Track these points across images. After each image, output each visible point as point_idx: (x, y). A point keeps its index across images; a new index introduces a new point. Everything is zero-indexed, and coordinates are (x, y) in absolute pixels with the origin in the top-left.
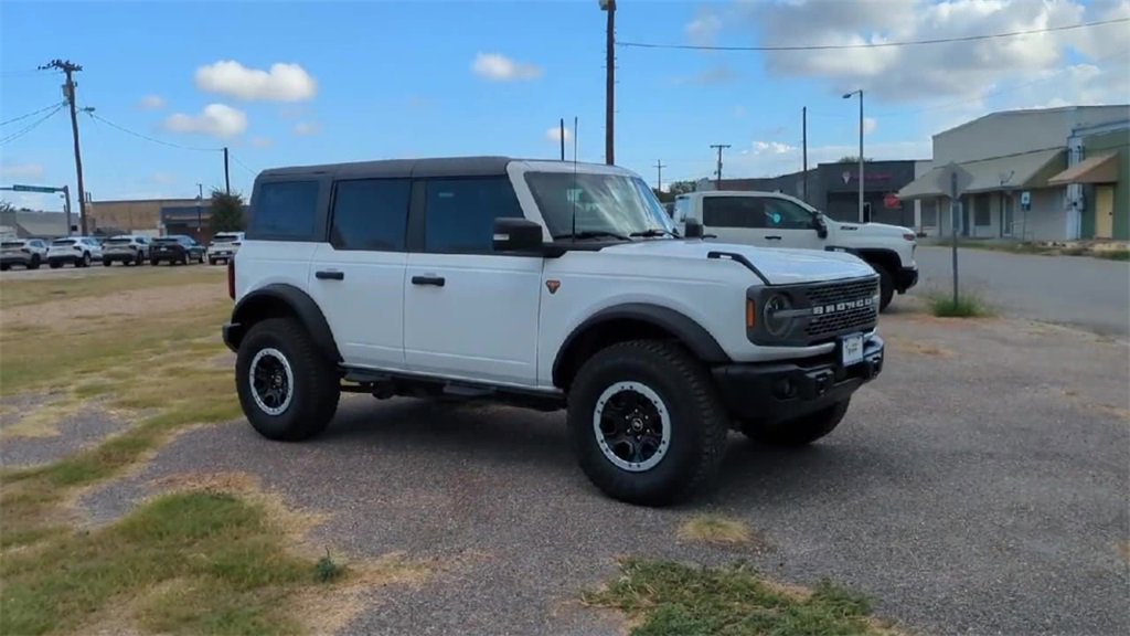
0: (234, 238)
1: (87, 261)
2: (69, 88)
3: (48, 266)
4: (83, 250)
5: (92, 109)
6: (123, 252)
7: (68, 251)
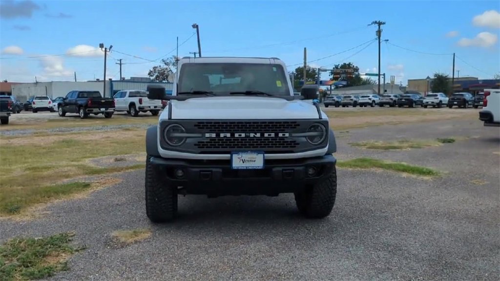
0: (436, 95)
1: (374, 104)
2: (379, 33)
3: (359, 106)
4: (372, 100)
5: (388, 40)
6: (387, 101)
7: (366, 100)
